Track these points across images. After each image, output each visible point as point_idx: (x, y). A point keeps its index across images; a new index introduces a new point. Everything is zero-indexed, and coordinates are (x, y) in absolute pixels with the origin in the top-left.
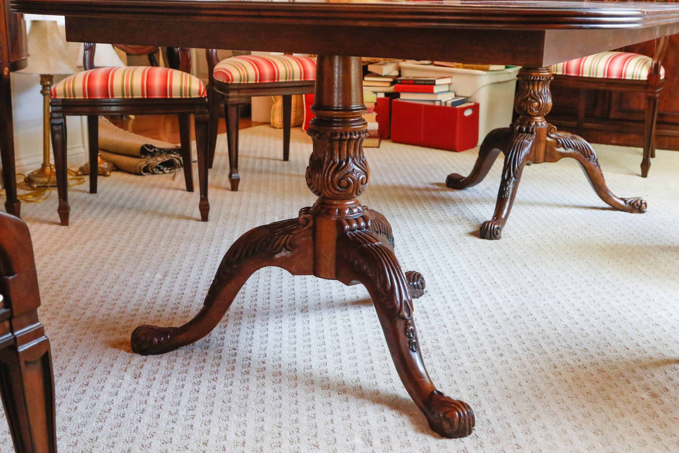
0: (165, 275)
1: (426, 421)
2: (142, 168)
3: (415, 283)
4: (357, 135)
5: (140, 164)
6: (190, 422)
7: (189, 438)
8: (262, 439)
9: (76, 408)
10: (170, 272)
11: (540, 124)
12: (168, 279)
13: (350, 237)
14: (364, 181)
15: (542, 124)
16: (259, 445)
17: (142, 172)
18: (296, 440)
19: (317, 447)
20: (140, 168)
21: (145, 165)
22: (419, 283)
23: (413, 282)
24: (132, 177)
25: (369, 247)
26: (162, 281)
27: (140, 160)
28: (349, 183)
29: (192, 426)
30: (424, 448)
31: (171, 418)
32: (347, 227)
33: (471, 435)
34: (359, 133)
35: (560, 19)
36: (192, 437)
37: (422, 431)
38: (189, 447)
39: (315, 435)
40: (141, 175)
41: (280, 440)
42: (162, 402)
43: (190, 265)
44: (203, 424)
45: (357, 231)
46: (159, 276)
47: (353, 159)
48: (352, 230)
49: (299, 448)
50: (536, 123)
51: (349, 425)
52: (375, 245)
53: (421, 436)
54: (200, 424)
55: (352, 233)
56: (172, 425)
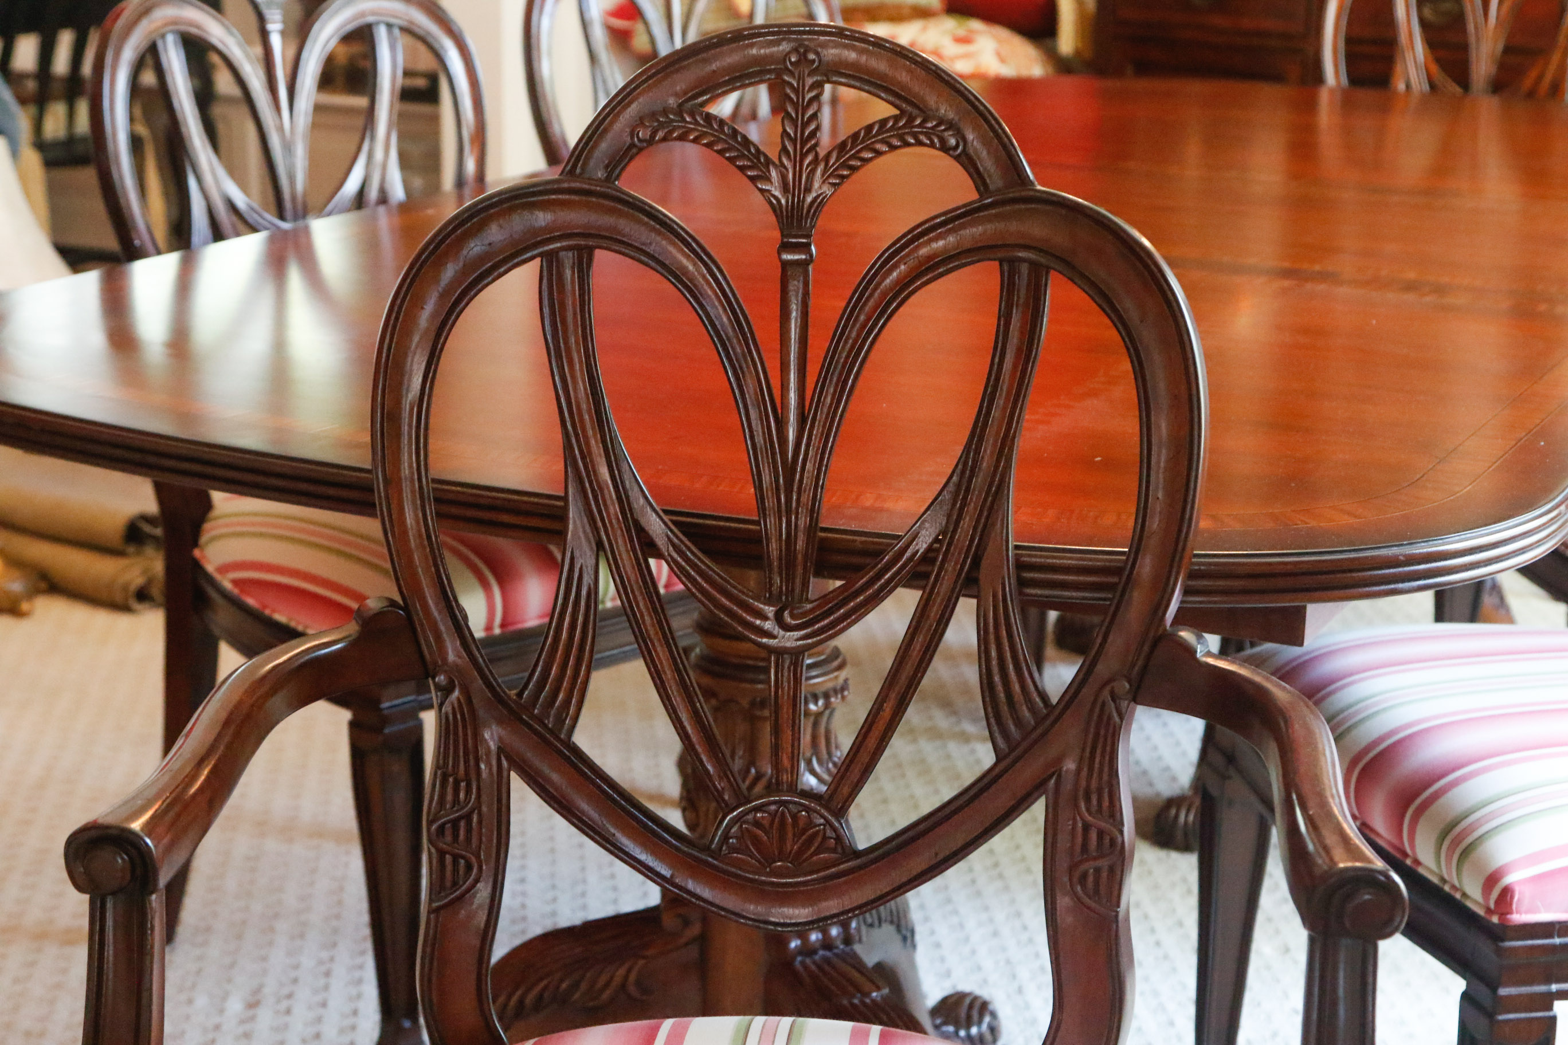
0: (253, 1005)
3: (974, 1030)
4: (821, 702)
10: (267, 990)
12: (265, 1017)
13: (804, 974)
20: (125, 588)
22: (984, 1026)
23: (968, 1027)
24: (101, 619)
25: (852, 1005)
26: (247, 1027)
27: (120, 563)
32: (794, 944)
34: (827, 696)
43: (321, 962)
45: (821, 952)
46: (235, 1006)
47: (809, 762)
48: (807, 950)
52: (873, 1001)
55: (808, 961)
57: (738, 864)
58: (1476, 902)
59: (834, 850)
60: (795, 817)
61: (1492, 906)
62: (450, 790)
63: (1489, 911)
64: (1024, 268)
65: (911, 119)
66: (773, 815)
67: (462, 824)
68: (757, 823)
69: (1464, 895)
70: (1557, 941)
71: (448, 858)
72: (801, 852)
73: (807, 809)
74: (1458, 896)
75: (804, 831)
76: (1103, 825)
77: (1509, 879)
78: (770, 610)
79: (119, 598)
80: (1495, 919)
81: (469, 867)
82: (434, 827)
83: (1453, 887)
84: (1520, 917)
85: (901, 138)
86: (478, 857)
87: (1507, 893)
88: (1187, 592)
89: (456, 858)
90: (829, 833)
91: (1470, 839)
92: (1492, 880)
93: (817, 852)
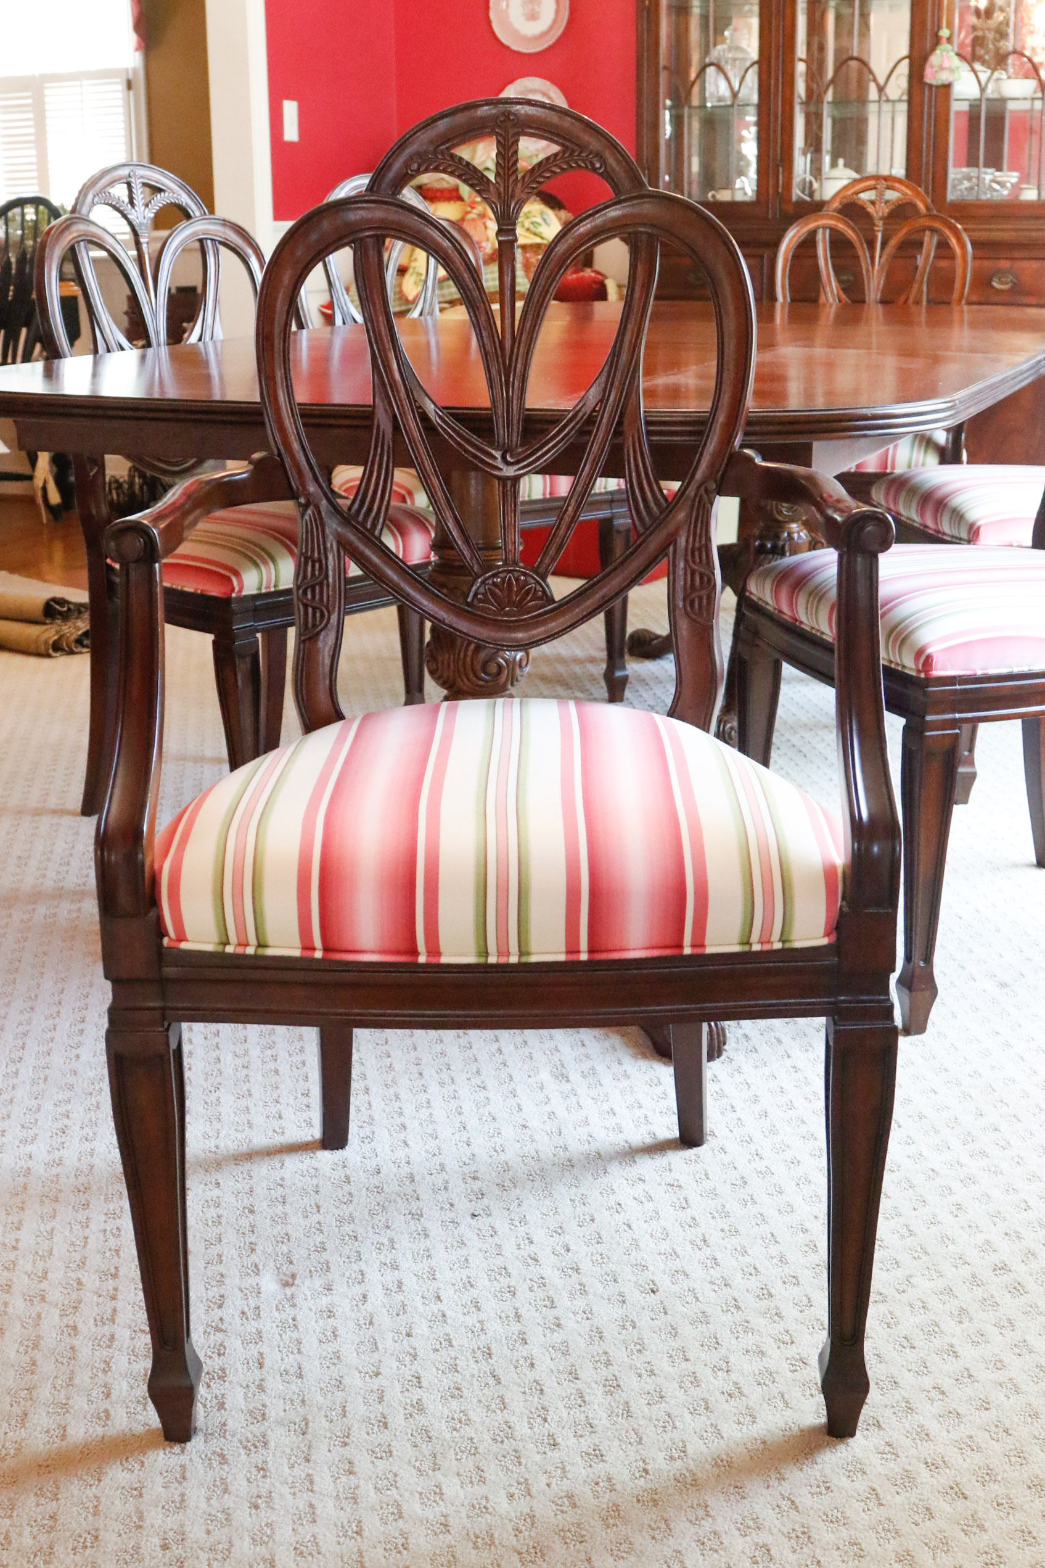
1: (649, 1043)
2: (51, 642)
5: (45, 636)
6: (272, 1066)
7: (277, 1088)
8: (394, 1081)
9: (78, 1056)
11: (796, 536)
14: (524, 663)
15: (799, 536)
16: (392, 1091)
17: (51, 651)
18: (447, 1080)
19: (484, 1088)
20: (45, 643)
21: (56, 637)
24: (33, 661)
27: (44, 628)
28: (500, 666)
29: (277, 1072)
30: (651, 1080)
31: (239, 1062)
33: (722, 1058)
35: (835, 425)
36: (282, 1086)
37: (644, 1056)
38: (281, 1100)
39: (478, 1072)
40: (49, 656)
41: (423, 1082)
42: (217, 1039)
44: (294, 1069)
49: (455, 1091)
50: (789, 534)
51: (527, 1054)
53: (644, 1064)
54: (288, 1067)
56: (245, 1072)
57: (483, 609)
58: (911, 669)
59: (541, 598)
60: (517, 580)
61: (920, 668)
62: (309, 569)
63: (919, 671)
64: (644, 238)
65: (573, 151)
66: (503, 579)
67: (317, 588)
68: (494, 584)
69: (904, 667)
70: (958, 687)
71: (310, 610)
72: (522, 600)
73: (525, 574)
74: (900, 668)
75: (524, 587)
76: (703, 570)
77: (929, 651)
78: (498, 454)
79: (42, 649)
80: (923, 675)
81: (322, 615)
82: (301, 592)
83: (897, 664)
84: (937, 673)
85: (568, 163)
86: (327, 608)
87: (929, 658)
88: (746, 434)
89: (314, 609)
90: (539, 588)
91: (906, 633)
92: (920, 652)
93: (530, 601)
